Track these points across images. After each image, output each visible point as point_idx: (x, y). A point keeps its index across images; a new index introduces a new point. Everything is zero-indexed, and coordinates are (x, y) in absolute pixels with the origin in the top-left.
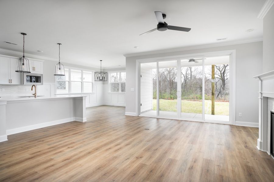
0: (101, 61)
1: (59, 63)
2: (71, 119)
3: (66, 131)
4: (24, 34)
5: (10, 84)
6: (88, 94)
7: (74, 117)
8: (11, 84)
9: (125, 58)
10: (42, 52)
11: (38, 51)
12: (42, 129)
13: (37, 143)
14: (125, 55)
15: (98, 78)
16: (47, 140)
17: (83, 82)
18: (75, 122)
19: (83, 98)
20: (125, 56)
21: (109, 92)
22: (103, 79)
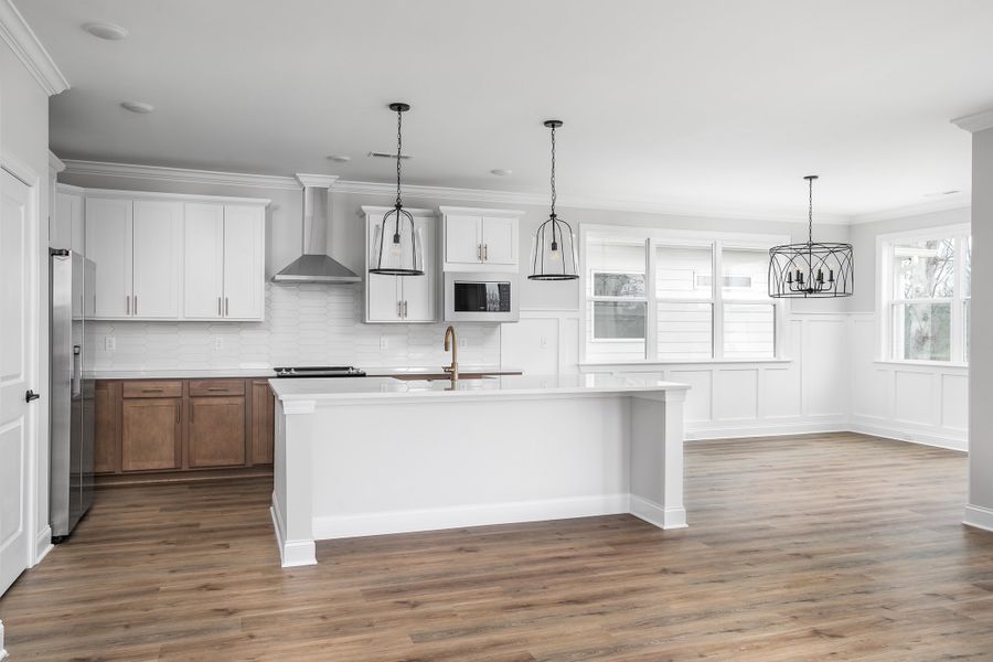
0: (811, 178)
1: (553, 216)
2: (612, 503)
3: (543, 574)
4: (399, 107)
5: (400, 320)
6: (752, 366)
7: (629, 495)
8: (406, 320)
9: (967, 137)
10: (510, 172)
11: (493, 172)
12: (462, 536)
13: (386, 614)
14: (962, 121)
15: (790, 282)
16: (432, 608)
17: (723, 302)
18: (628, 522)
19: (668, 398)
20: (961, 126)
21: (883, 360)
22: (826, 285)
